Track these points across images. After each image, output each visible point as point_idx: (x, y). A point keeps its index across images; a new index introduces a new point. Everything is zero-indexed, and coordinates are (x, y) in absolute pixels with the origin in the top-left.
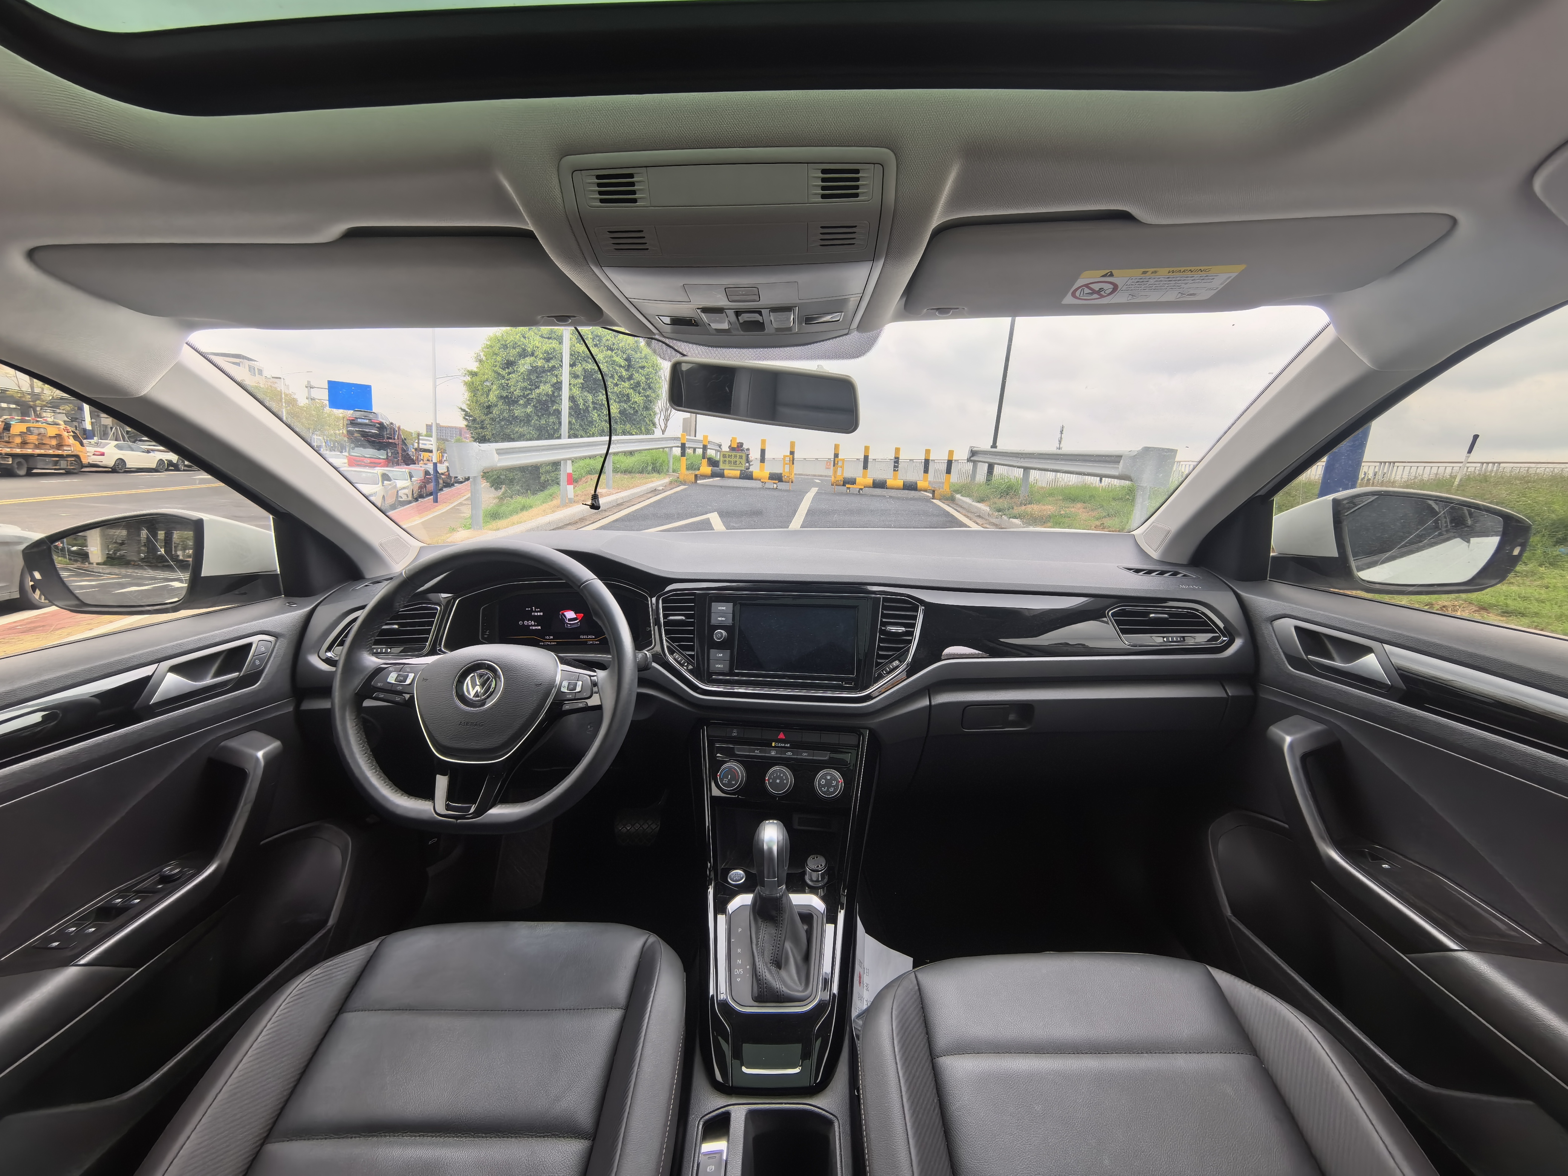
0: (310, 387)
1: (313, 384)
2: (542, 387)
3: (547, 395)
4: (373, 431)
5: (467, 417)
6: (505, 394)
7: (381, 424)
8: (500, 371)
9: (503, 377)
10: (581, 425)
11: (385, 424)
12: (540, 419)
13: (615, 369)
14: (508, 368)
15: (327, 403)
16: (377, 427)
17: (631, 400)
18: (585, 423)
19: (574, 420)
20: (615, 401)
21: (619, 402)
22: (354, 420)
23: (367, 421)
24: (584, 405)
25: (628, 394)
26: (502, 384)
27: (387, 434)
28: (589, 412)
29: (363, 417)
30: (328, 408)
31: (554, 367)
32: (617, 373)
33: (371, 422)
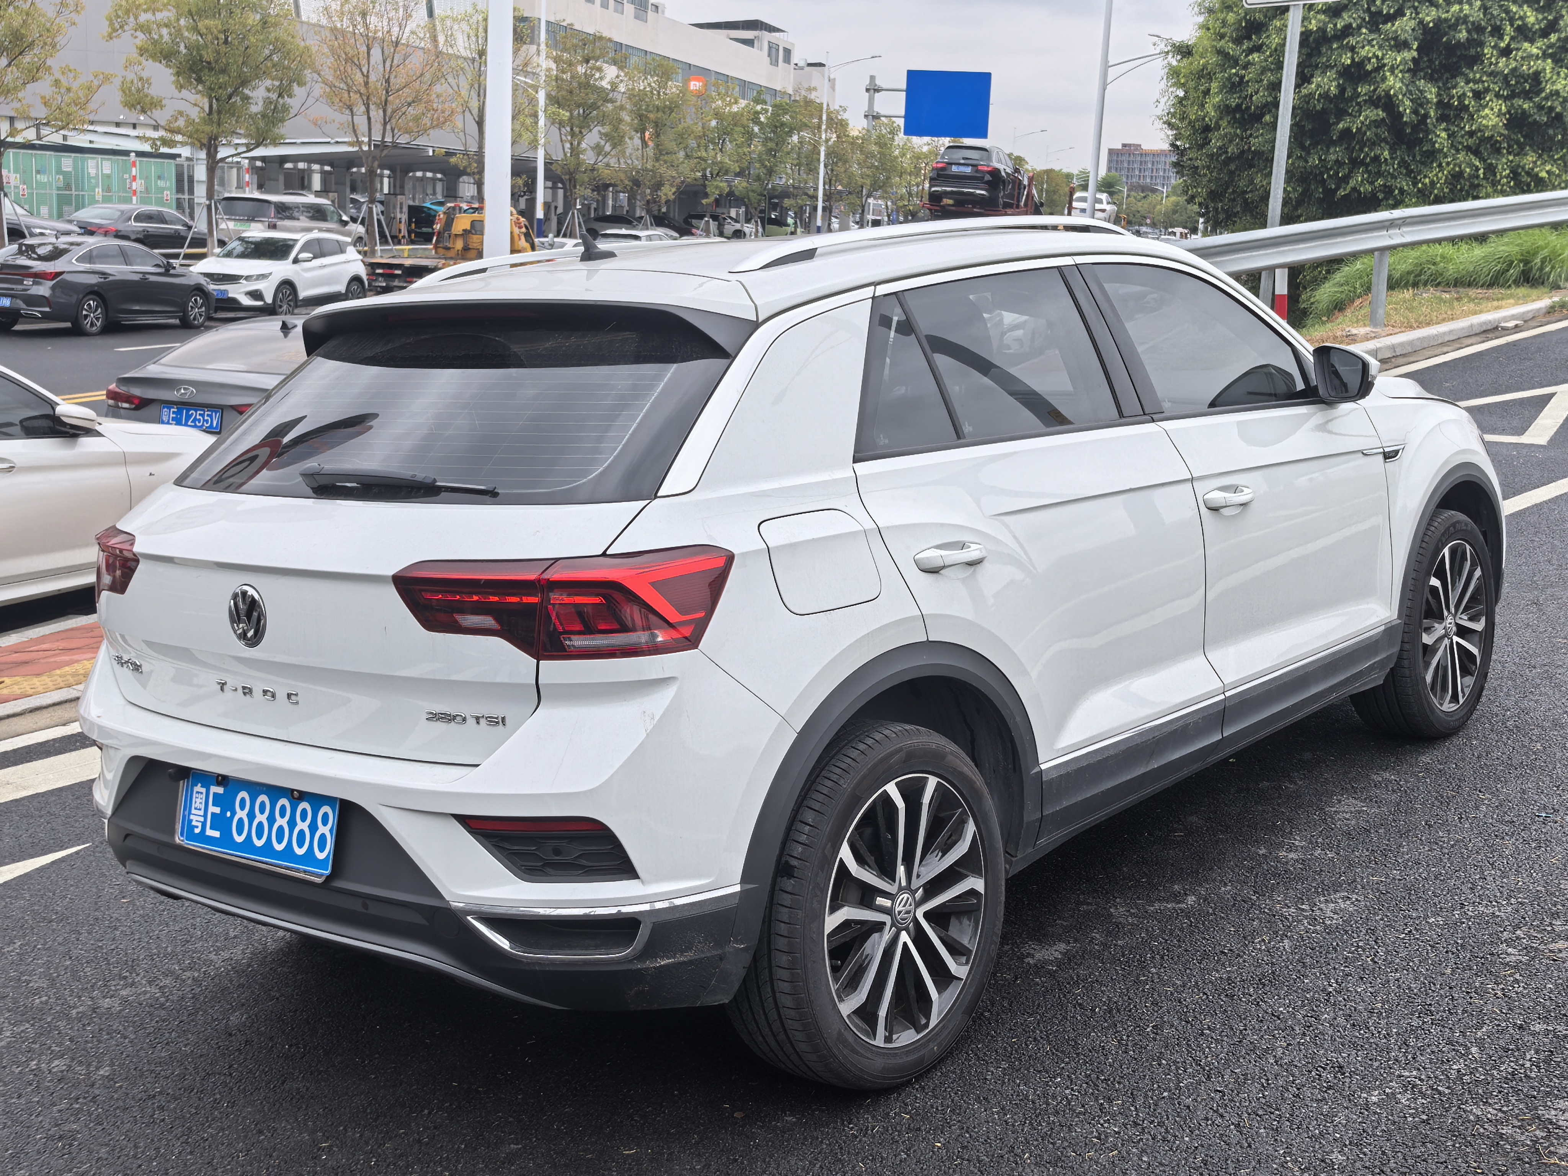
0: (873, 89)
1: (879, 82)
2: (1317, 79)
3: (1325, 96)
4: (978, 192)
6: (1234, 101)
7: (995, 173)
8: (1231, 48)
9: (1235, 62)
10: (1403, 164)
11: (1003, 174)
12: (1309, 153)
13: (1507, 12)
14: (1250, 39)
15: (901, 122)
16: (987, 182)
17: (1543, 90)
18: (1414, 157)
19: (1386, 153)
20: (1498, 96)
21: (1506, 99)
22: (943, 169)
23: (968, 170)
24: (1415, 112)
25: (1537, 74)
26: (1229, 79)
27: (1005, 196)
28: (1427, 132)
29: (962, 161)
30: (901, 135)
31: (1348, 27)
32: (1511, 21)
33: (977, 171)
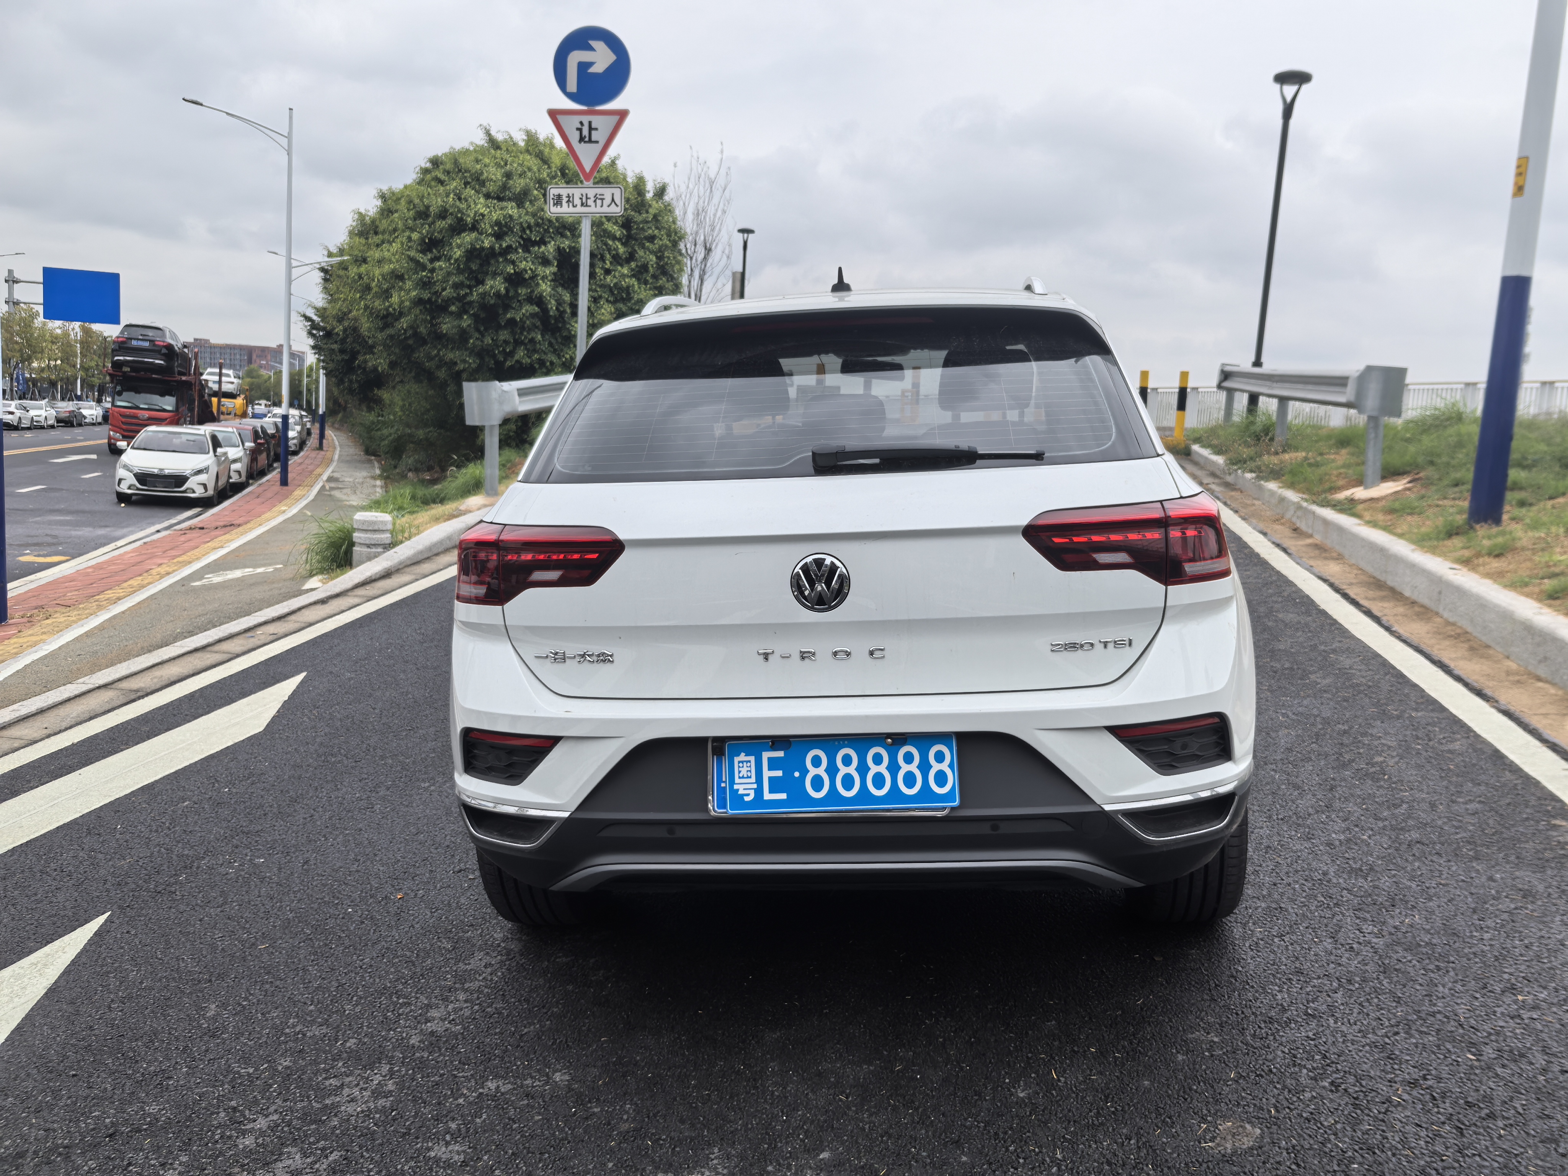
0: (12, 280)
1: (17, 275)
2: (489, 283)
3: (498, 295)
4: (157, 361)
5: (314, 332)
6: (426, 295)
7: (170, 347)
8: (423, 259)
9: (423, 267)
10: (550, 344)
11: (176, 348)
12: (483, 336)
13: (606, 244)
14: (431, 252)
15: (40, 309)
16: (164, 354)
17: (633, 298)
18: (556, 339)
19: (539, 337)
20: (607, 301)
21: (614, 303)
22: (122, 342)
23: (146, 344)
24: (557, 309)
25: (628, 287)
26: (421, 279)
27: (179, 366)
28: (564, 322)
29: (140, 337)
30: (41, 318)
31: (509, 247)
32: (609, 250)
33: (154, 345)
